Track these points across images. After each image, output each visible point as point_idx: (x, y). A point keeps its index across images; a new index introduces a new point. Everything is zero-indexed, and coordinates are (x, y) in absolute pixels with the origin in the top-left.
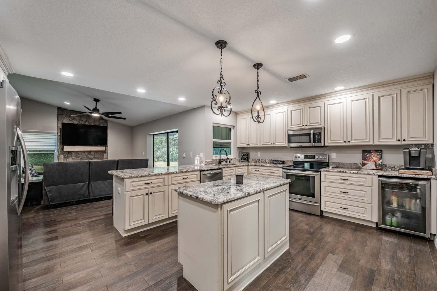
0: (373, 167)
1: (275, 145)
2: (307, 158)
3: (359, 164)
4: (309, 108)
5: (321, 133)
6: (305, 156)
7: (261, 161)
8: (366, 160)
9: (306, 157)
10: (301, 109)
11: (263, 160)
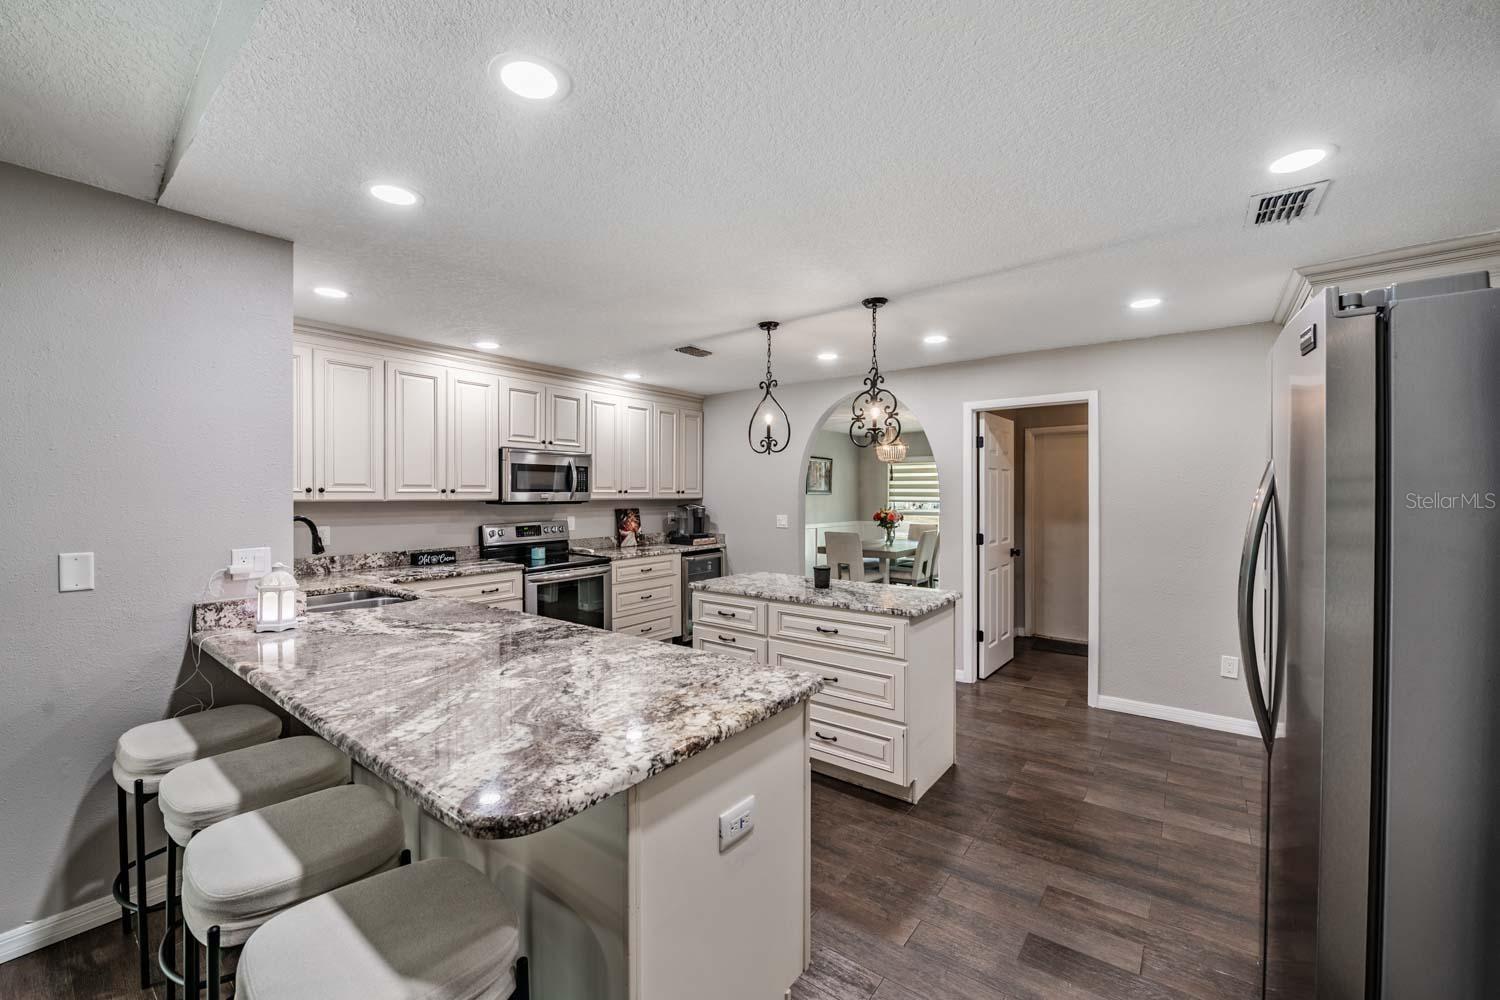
0: (633, 541)
1: (453, 497)
2: (523, 536)
3: (613, 539)
4: (556, 396)
5: (586, 468)
6: (518, 528)
7: (337, 566)
8: (624, 529)
9: (520, 531)
10: (536, 393)
11: (351, 557)
